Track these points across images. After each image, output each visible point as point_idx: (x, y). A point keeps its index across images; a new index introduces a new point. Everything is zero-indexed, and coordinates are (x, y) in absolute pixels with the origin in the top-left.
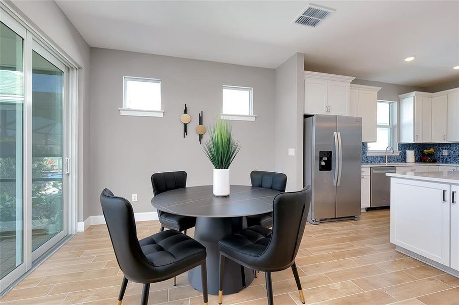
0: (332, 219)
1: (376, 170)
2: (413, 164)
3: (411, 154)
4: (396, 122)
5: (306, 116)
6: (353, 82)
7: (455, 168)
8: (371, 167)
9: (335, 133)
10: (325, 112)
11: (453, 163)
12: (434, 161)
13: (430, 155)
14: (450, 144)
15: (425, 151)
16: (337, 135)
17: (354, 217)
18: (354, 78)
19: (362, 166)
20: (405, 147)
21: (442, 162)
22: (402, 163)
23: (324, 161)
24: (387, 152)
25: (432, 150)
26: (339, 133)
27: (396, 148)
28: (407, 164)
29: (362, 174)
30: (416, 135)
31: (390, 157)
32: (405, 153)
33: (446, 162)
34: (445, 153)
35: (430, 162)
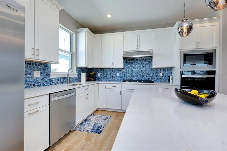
1: (56, 96)
2: (85, 83)
3: (83, 75)
4: (74, 51)
7: (106, 85)
8: (49, 94)
11: (103, 81)
13: (93, 76)
14: (101, 69)
15: (91, 73)
21: (98, 80)
22: (78, 82)
24: (68, 74)
25: (93, 73)
27: (75, 71)
30: (87, 62)
31: (71, 78)
32: (80, 75)
33: (100, 80)
34: (99, 74)
35: (93, 81)
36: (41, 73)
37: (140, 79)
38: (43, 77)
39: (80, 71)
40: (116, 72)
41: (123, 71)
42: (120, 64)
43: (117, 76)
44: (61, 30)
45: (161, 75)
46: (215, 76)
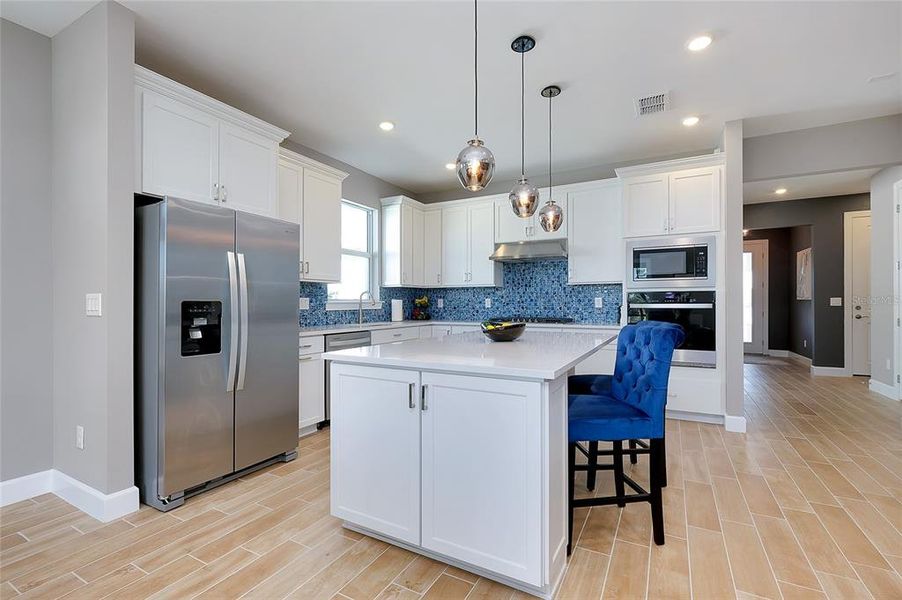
0: (224, 477)
1: (336, 339)
2: (401, 325)
3: (397, 305)
4: (376, 249)
5: (142, 201)
6: (286, 144)
7: (449, 328)
8: (325, 335)
9: (230, 255)
10: (211, 198)
11: (448, 320)
12: (428, 318)
13: (424, 307)
14: (445, 289)
15: (417, 301)
16: (236, 262)
17: (283, 455)
18: (287, 134)
19: (300, 334)
20: (390, 293)
21: (437, 319)
22: (385, 323)
23: (201, 328)
24: (361, 304)
25: (425, 299)
26: (241, 257)
27: (377, 296)
28: (394, 325)
29: (302, 352)
30: (403, 274)
31: (367, 312)
32: (390, 305)
33: (442, 318)
34: (441, 303)
35: (423, 319)
36: (311, 302)
37: (544, 316)
38: (313, 309)
39: (390, 296)
40: (482, 297)
41: (498, 293)
42: (486, 276)
43: (484, 308)
44: (344, 206)
45: (598, 303)
46: (714, 306)
